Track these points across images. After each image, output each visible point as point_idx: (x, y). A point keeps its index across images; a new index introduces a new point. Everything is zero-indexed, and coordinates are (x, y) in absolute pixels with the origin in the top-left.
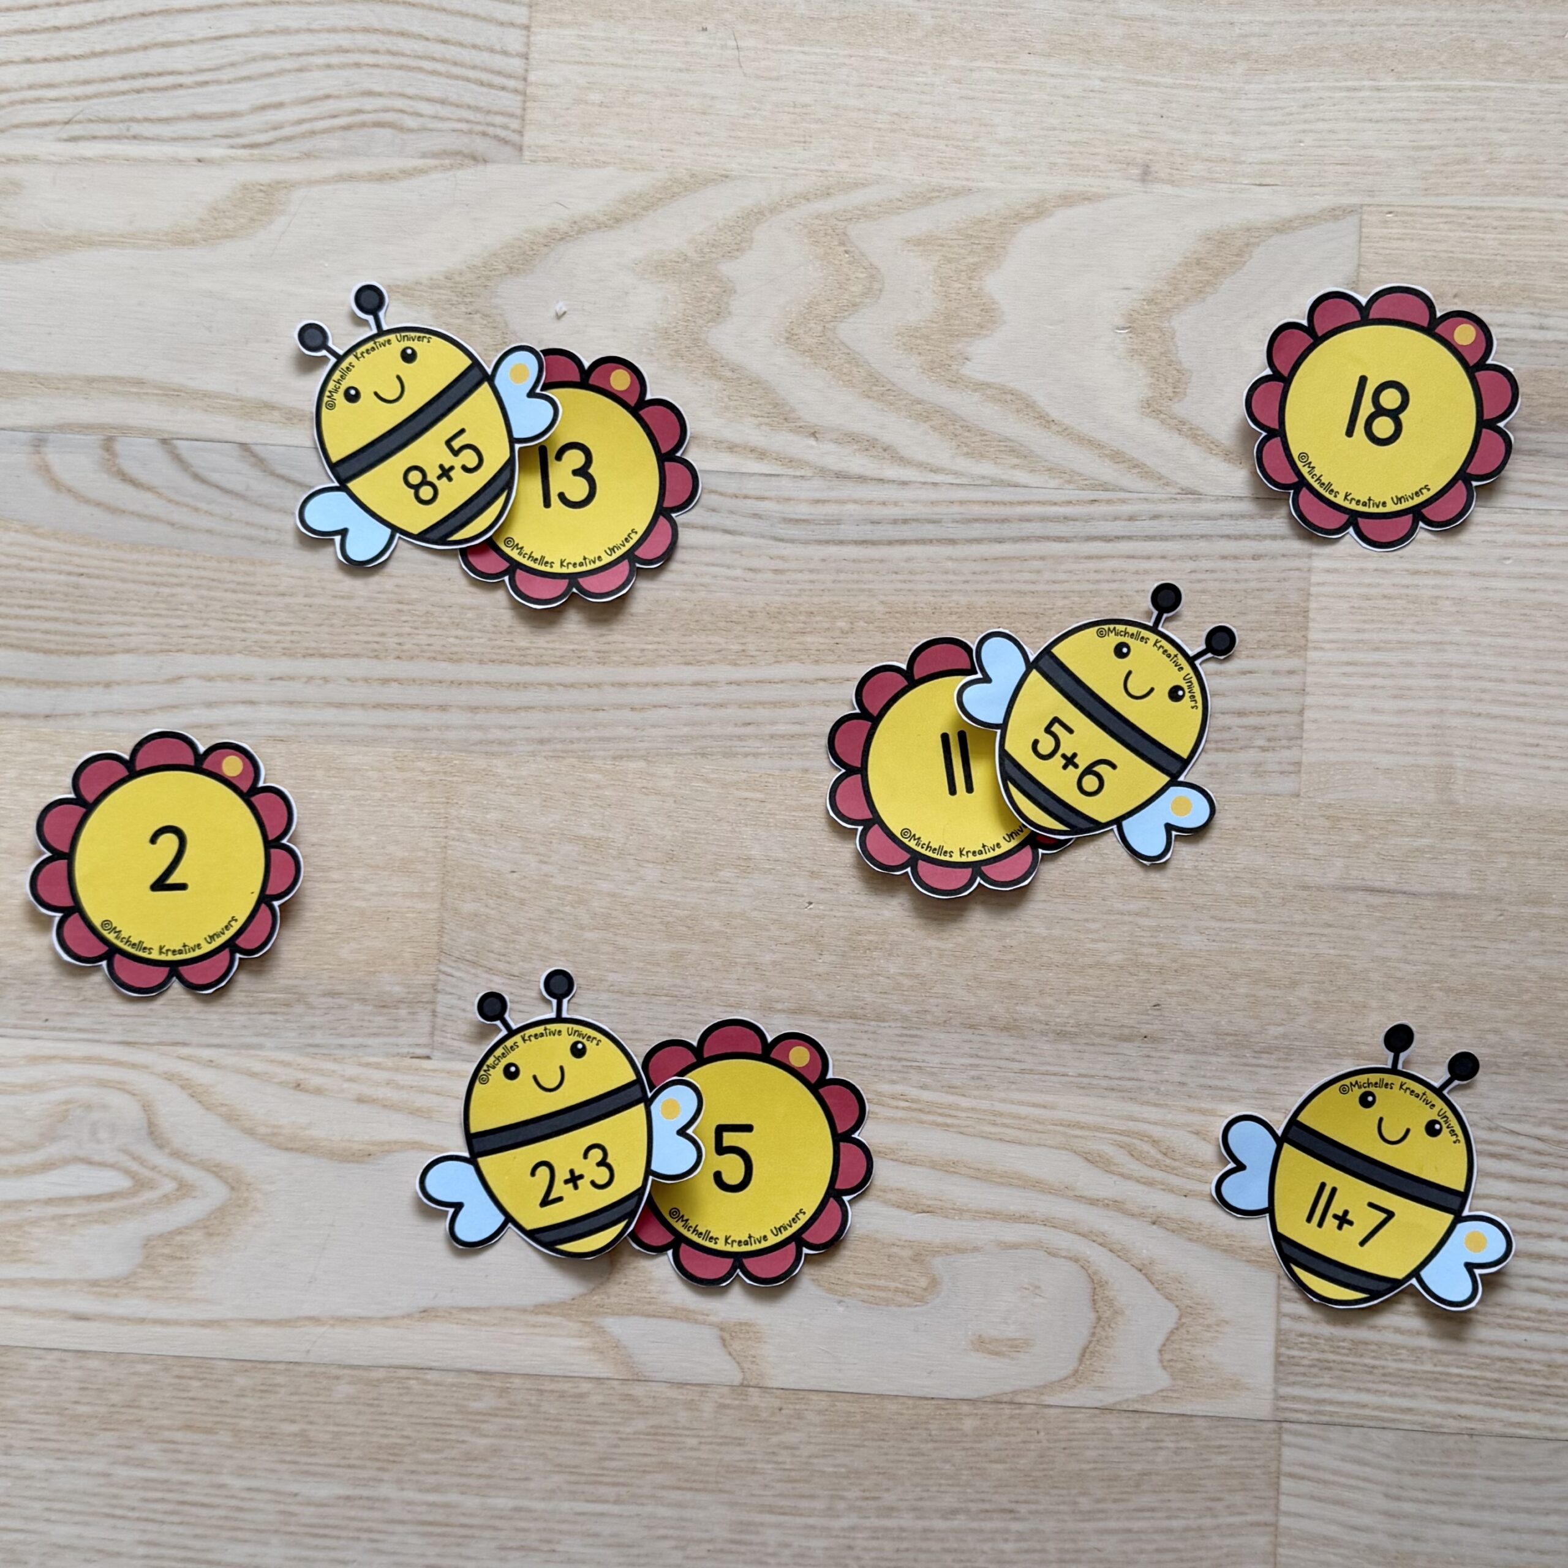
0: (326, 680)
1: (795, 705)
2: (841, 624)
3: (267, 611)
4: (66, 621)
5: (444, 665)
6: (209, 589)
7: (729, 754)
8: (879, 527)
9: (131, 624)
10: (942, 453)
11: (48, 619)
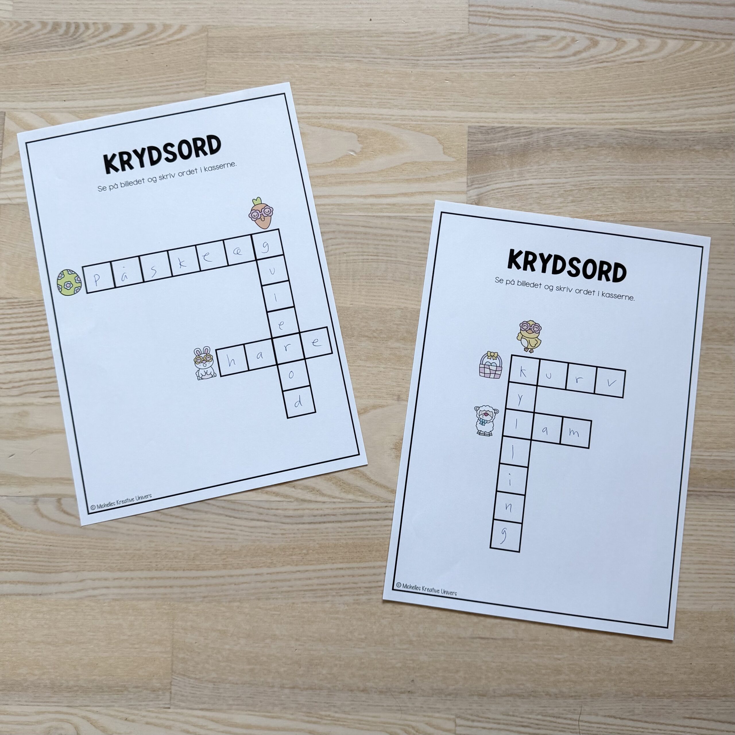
0: (132, 579)
1: (289, 580)
2: (304, 551)
3: (112, 556)
4: (46, 562)
5: (171, 572)
6: (93, 549)
7: (268, 599)
8: (316, 518)
9: (67, 562)
10: (337, 492)
11: (39, 561)
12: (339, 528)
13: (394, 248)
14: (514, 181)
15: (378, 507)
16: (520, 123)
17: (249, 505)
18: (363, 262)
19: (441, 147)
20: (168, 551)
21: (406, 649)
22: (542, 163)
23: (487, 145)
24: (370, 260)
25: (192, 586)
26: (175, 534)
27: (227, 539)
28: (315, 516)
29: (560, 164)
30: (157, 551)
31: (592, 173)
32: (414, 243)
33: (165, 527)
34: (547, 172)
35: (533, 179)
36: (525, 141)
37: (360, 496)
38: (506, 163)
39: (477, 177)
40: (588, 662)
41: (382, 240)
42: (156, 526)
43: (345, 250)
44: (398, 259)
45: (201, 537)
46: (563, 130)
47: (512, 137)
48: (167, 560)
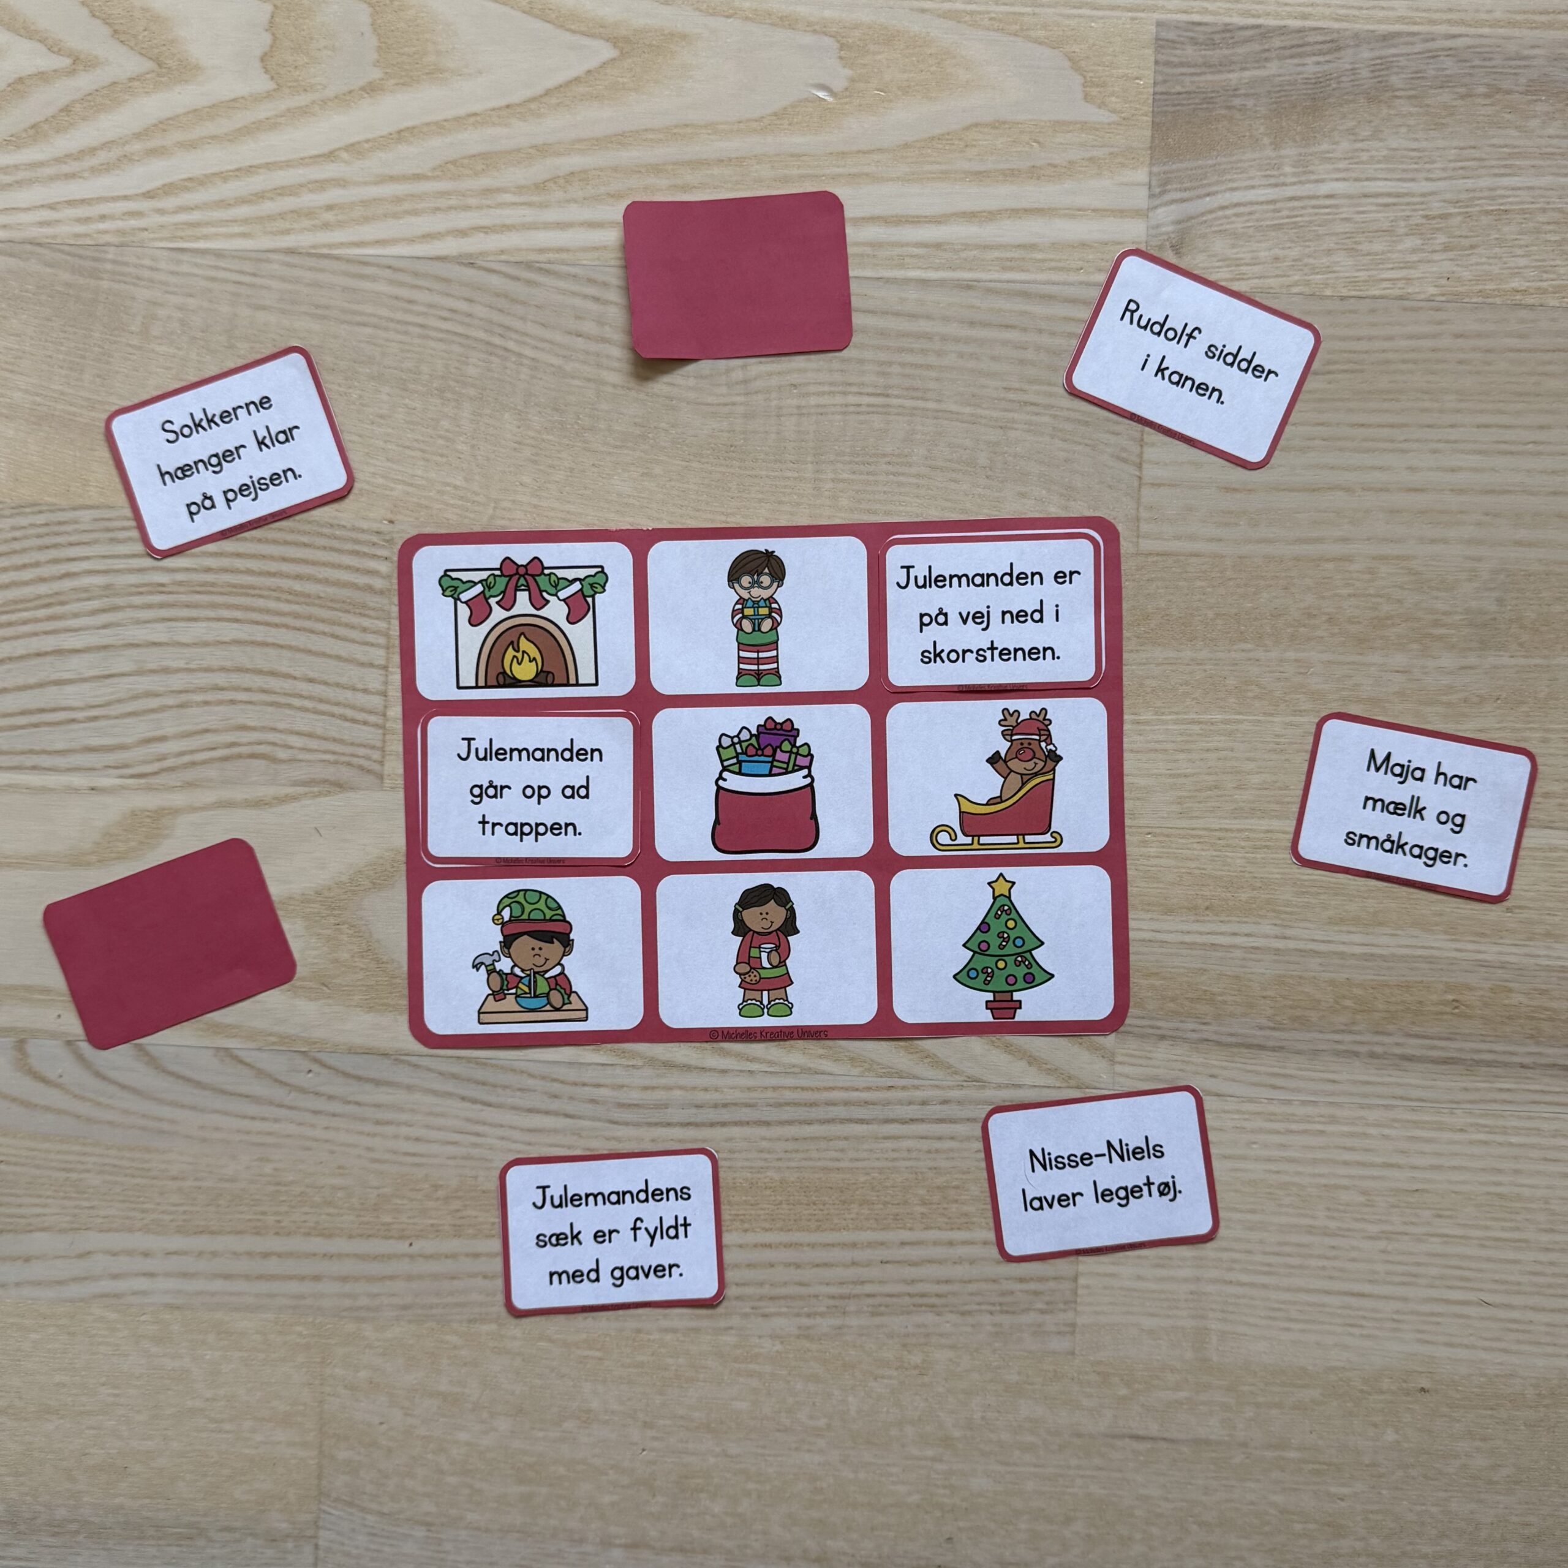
12: (764, 1139)
13: (934, 374)
14: (1284, 184)
15: (868, 1089)
16: (1305, 17)
17: (522, 1072)
18: (844, 413)
19: (1079, 79)
20: (307, 1186)
21: (934, 1459)
22: (1366, 134)
23: (1209, 77)
24: (863, 409)
25: (371, 1279)
26: (327, 1141)
27: (464, 1158)
28: (697, 1106)
29: (1416, 140)
30: (278, 1184)
31: (1505, 166)
32: (993, 358)
33: (300, 1124)
34: (1379, 162)
35: (1337, 180)
36: (1318, 69)
37: (820, 1057)
38: (1262, 129)
39: (1178, 170)
40: (1419, 1508)
41: (901, 350)
42: (276, 1120)
43: (794, 378)
44: (943, 406)
45: (395, 1153)
46: (1427, 41)
47: (1280, 58)
48: (306, 1209)
